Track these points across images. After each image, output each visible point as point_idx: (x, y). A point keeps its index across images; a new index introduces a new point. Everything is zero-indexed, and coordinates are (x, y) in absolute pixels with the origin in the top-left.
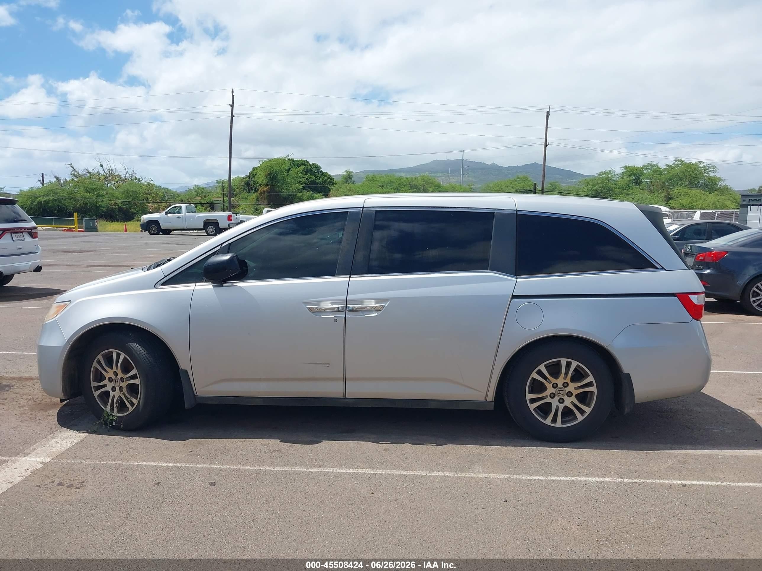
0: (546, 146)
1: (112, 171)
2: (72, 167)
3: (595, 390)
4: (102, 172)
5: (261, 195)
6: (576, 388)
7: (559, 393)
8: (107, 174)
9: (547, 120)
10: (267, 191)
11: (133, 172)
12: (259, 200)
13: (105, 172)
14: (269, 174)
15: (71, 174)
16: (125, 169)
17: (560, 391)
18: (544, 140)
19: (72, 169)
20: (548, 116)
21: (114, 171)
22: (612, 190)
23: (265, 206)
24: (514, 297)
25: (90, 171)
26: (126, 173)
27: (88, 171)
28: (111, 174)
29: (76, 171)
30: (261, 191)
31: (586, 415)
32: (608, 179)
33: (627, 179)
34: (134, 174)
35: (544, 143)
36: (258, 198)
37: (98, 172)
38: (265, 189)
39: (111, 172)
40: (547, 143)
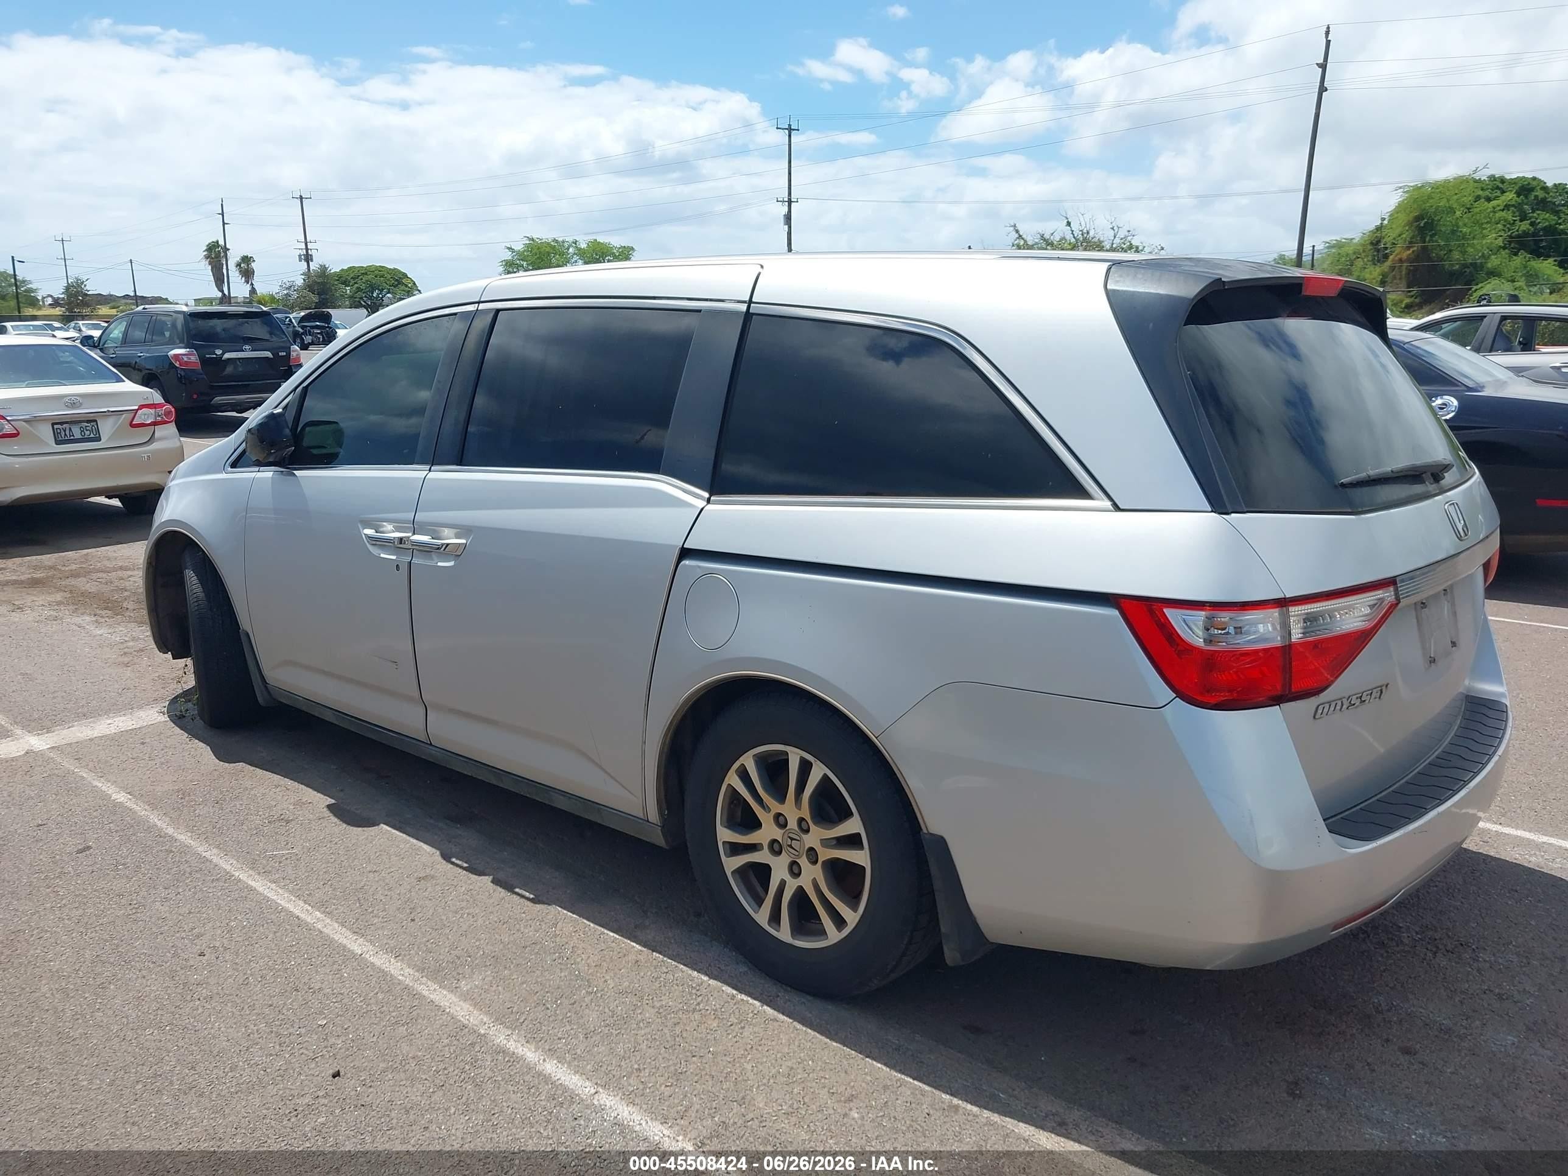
1: (1088, 233)
2: (1017, 231)
3: (867, 864)
4: (1069, 237)
5: (1393, 268)
6: (825, 843)
7: (788, 845)
8: (1077, 240)
10: (1408, 260)
11: (1127, 233)
12: (1387, 282)
13: (1074, 237)
14: (1418, 219)
15: (1013, 246)
16: (1113, 228)
17: (792, 839)
19: (1017, 236)
21: (1092, 233)
23: (1400, 295)
24: (685, 553)
25: (1047, 236)
26: (1115, 237)
27: (1042, 236)
28: (1085, 239)
29: (1023, 239)
30: (1393, 260)
31: (846, 931)
34: (1129, 238)
36: (1384, 275)
37: (1063, 239)
38: (1405, 255)
39: (1085, 235)
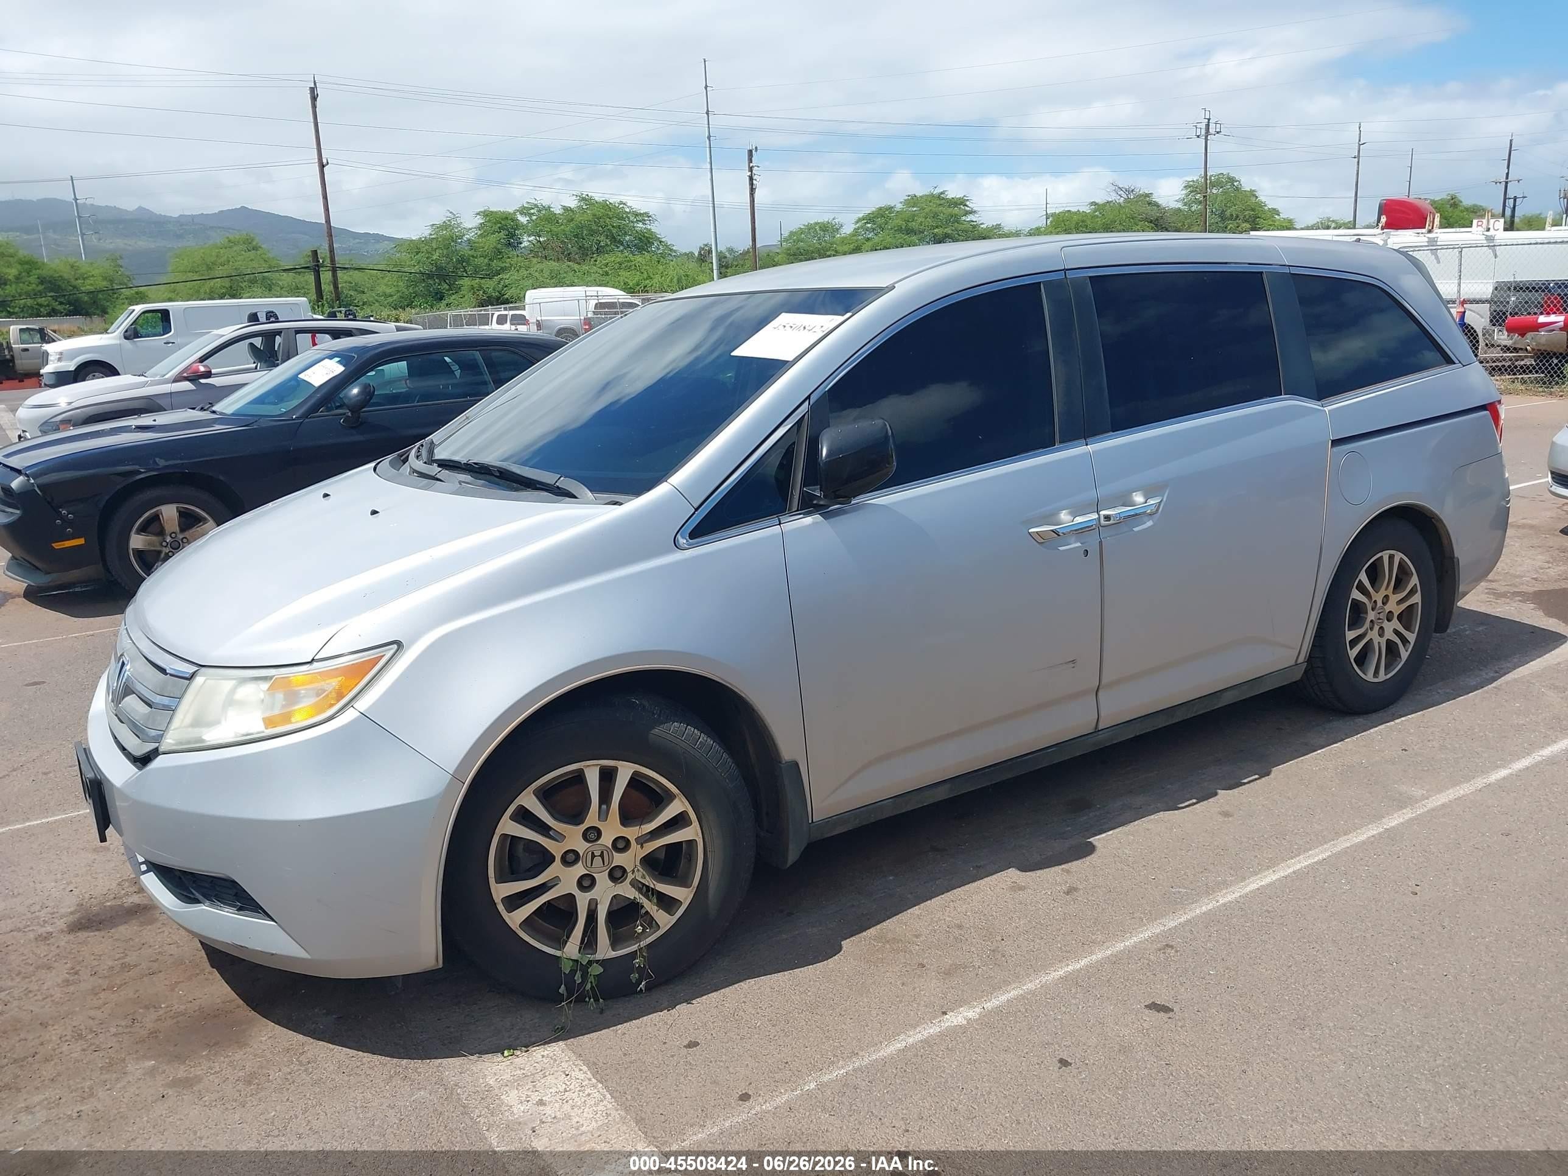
0: (322, 166)
7: (1378, 619)
9: (314, 107)
17: (1379, 613)
18: (316, 151)
20: (314, 98)
22: (468, 262)
32: (453, 239)
33: (493, 239)
35: (317, 160)
40: (325, 161)
